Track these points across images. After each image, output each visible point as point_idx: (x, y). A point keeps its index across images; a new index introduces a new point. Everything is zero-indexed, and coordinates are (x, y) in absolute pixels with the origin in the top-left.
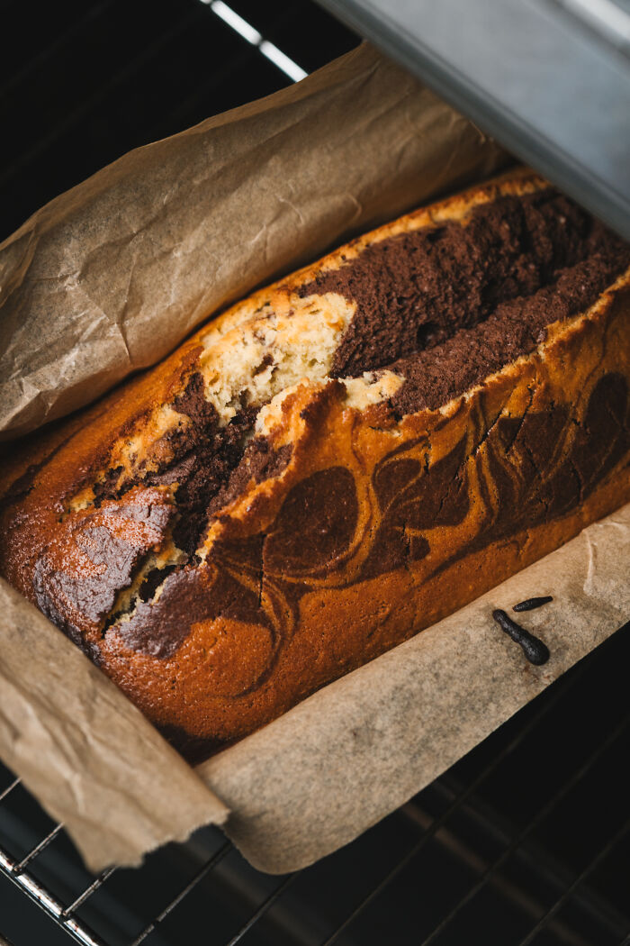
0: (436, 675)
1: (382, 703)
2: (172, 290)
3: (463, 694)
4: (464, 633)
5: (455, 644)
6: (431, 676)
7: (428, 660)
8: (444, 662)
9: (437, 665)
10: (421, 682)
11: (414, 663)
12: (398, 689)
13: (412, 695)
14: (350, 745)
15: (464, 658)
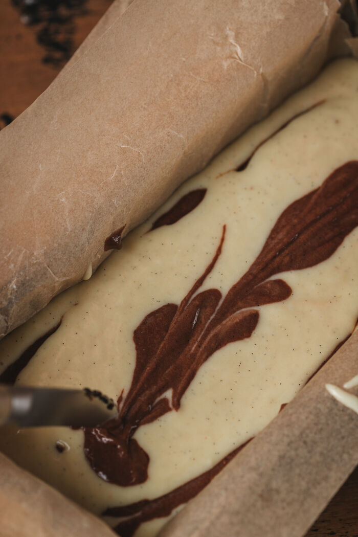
0: (305, 442)
1: (273, 470)
2: (67, 223)
3: (325, 452)
4: (316, 408)
5: (312, 417)
6: (301, 444)
7: (297, 432)
8: (308, 431)
9: (304, 435)
10: (296, 449)
11: (288, 436)
12: (282, 457)
13: (292, 460)
14: (259, 504)
15: (320, 427)
